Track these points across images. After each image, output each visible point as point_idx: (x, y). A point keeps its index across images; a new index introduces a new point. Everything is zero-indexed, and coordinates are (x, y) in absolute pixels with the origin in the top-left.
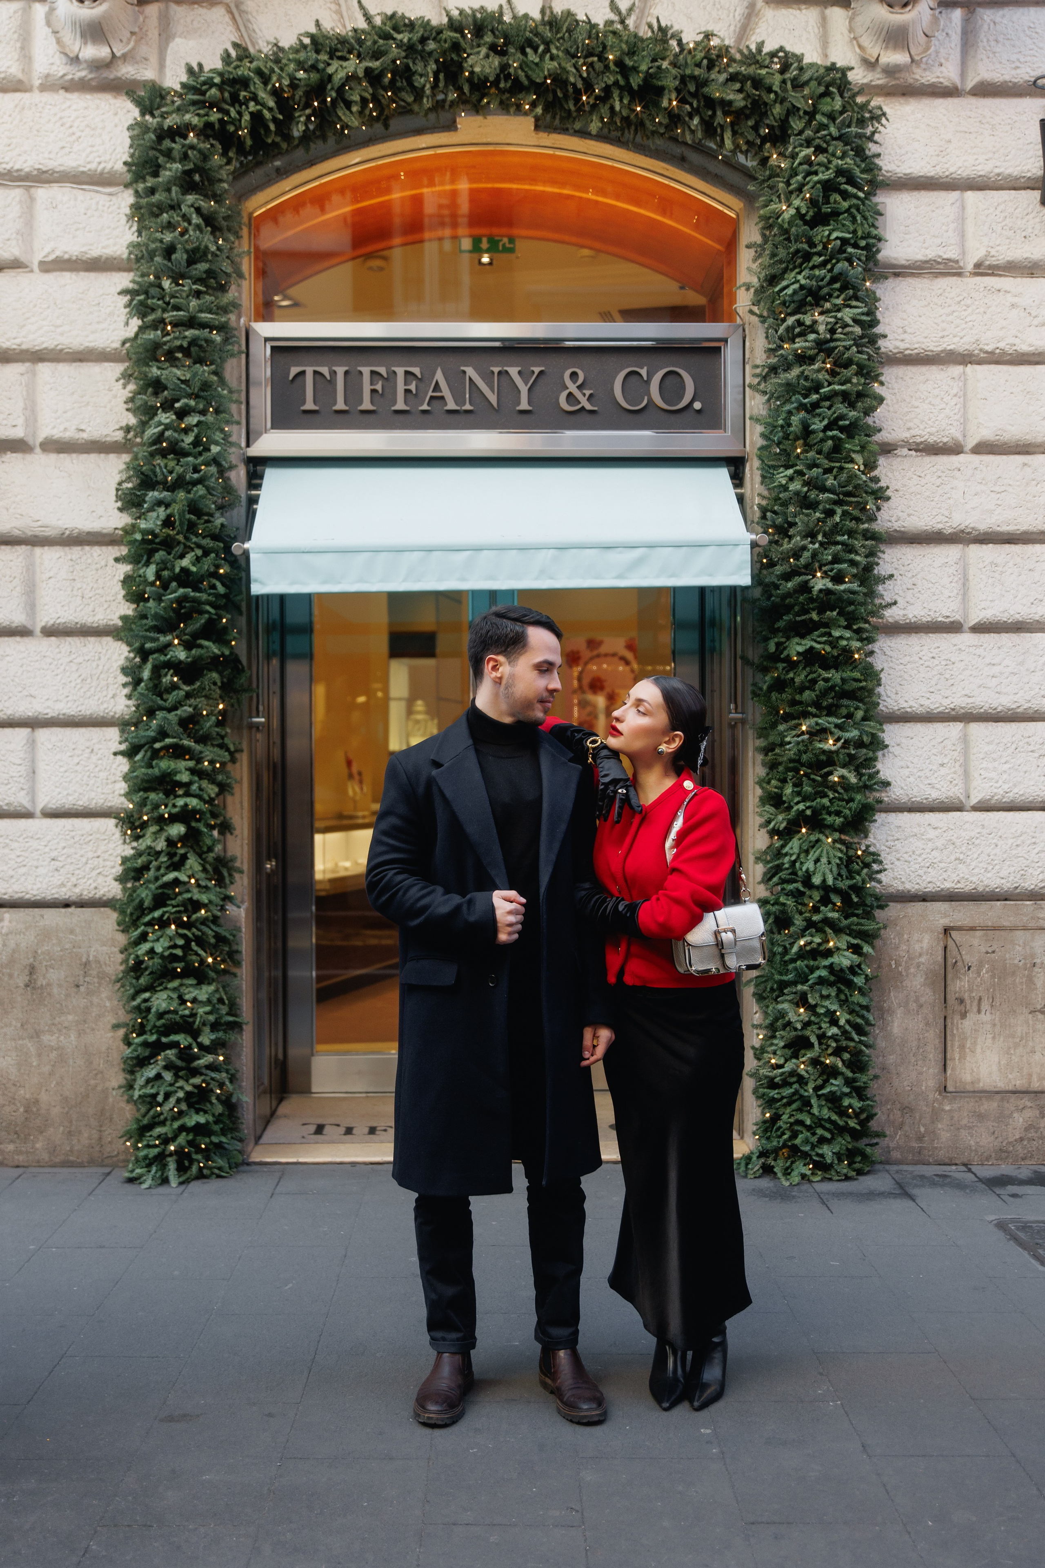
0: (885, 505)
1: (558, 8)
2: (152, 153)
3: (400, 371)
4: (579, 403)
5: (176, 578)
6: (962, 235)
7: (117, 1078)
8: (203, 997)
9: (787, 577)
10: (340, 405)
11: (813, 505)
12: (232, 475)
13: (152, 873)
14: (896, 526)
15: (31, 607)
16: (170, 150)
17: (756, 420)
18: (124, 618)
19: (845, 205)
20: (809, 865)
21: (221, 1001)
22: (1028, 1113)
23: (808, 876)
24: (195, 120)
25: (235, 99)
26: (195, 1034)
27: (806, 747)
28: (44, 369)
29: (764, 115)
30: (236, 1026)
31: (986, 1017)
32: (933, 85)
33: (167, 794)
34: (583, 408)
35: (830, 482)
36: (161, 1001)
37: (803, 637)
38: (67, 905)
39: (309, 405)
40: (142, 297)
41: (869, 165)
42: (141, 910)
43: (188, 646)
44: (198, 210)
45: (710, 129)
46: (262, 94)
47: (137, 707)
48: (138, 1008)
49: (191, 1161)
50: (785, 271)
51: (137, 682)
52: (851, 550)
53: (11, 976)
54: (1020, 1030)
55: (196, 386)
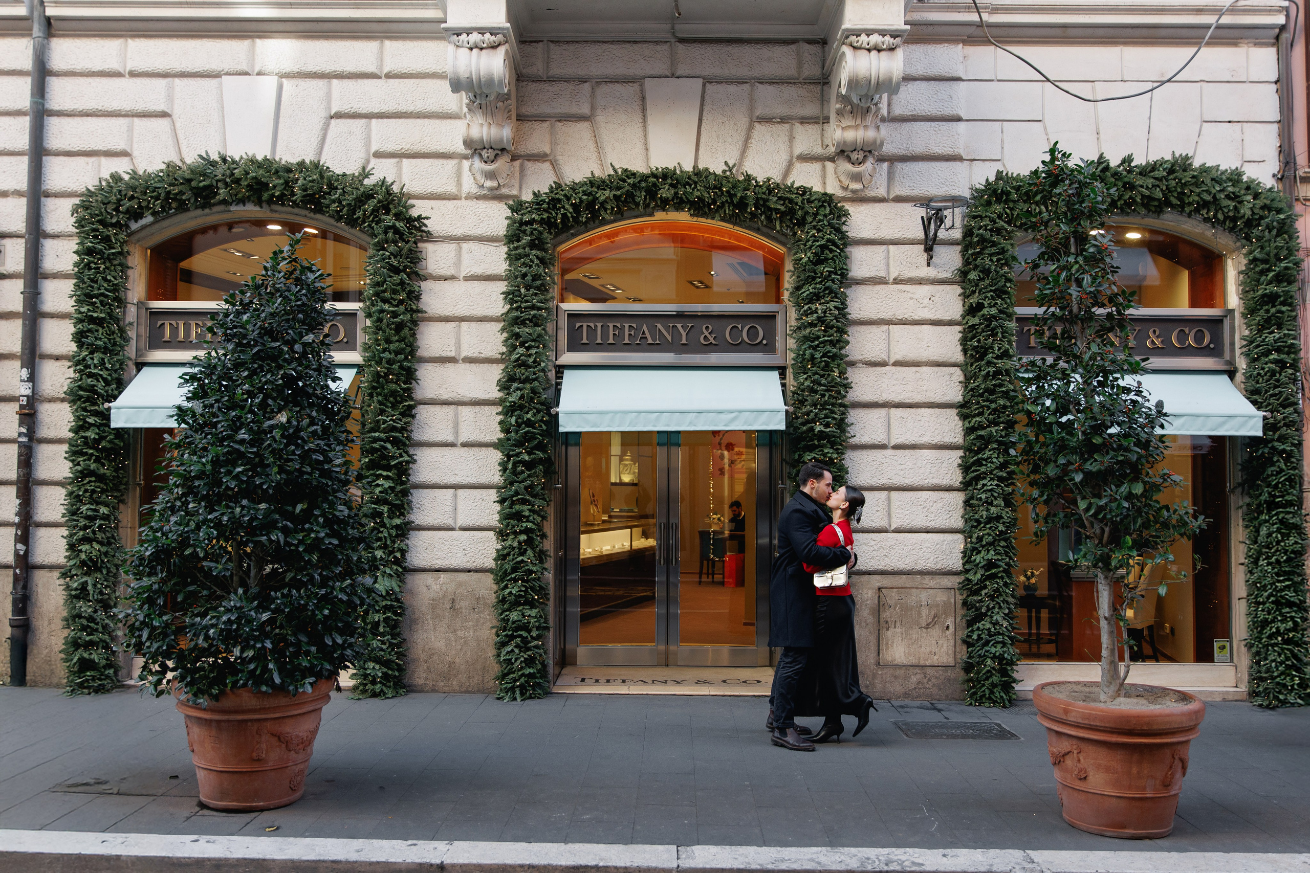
0: (850, 391)
1: (701, 166)
2: (517, 232)
3: (627, 325)
4: (710, 341)
5: (524, 422)
6: (888, 265)
7: (491, 652)
8: (533, 614)
9: (804, 424)
10: (599, 341)
11: (816, 392)
12: (549, 374)
13: (511, 557)
14: (856, 399)
15: (456, 433)
16: (525, 230)
17: (791, 350)
18: (499, 439)
19: (831, 255)
21: (541, 616)
22: (918, 676)
24: (537, 218)
25: (554, 207)
26: (529, 631)
28: (464, 325)
29: (795, 214)
30: (547, 628)
31: (898, 630)
32: (874, 197)
33: (519, 521)
34: (711, 343)
35: (823, 381)
36: (514, 616)
37: (811, 452)
38: (469, 571)
39: (585, 341)
40: (511, 296)
41: (843, 235)
42: (506, 574)
43: (529, 453)
44: (537, 257)
45: (769, 219)
46: (567, 206)
47: (505, 480)
48: (503, 619)
49: (527, 690)
50: (804, 284)
51: (505, 470)
52: (833, 412)
53: (443, 604)
54: (914, 636)
55: (535, 336)
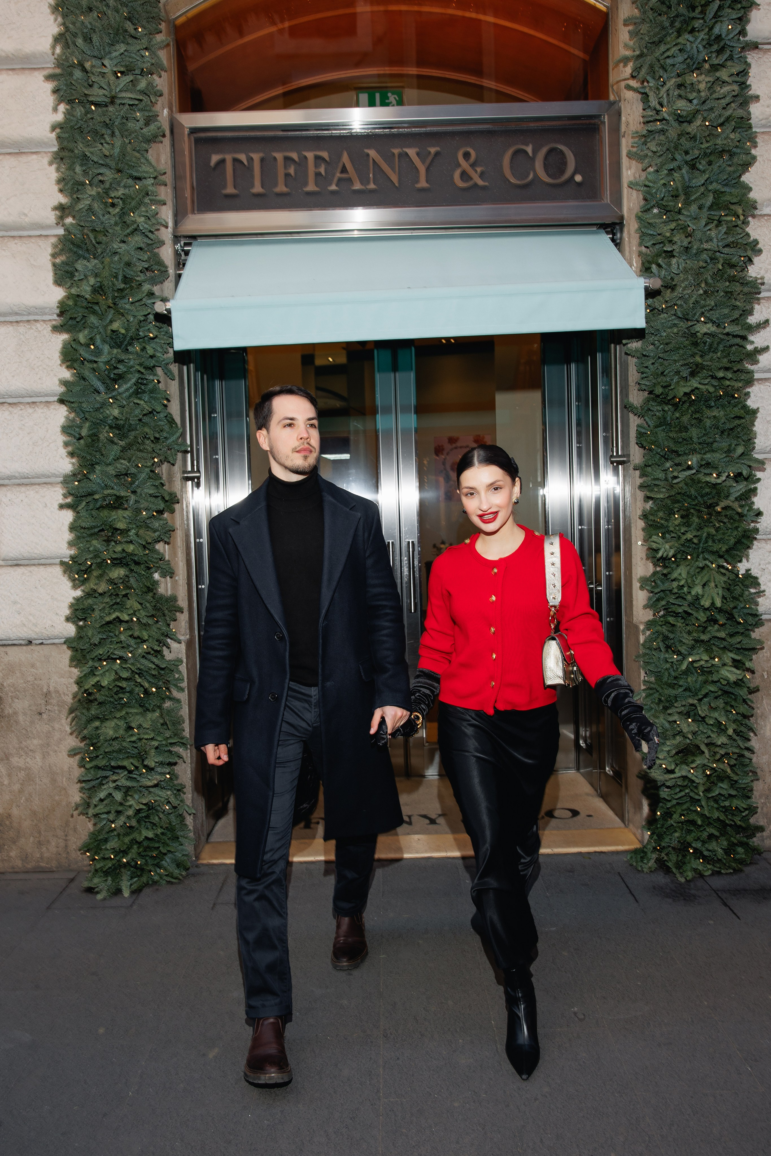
0: (756, 258)
3: (310, 155)
4: (471, 179)
5: (108, 342)
7: (75, 797)
8: (148, 723)
9: (671, 324)
10: (258, 188)
11: (695, 256)
12: (161, 250)
13: (97, 613)
17: (633, 186)
18: (64, 383)
20: (698, 590)
21: (165, 725)
23: (697, 598)
26: (142, 757)
27: (692, 481)
33: (108, 541)
34: (476, 185)
36: (109, 729)
38: (29, 643)
39: (230, 190)
42: (90, 646)
43: (121, 403)
47: (78, 463)
48: (89, 735)
49: (143, 870)
51: (77, 439)
